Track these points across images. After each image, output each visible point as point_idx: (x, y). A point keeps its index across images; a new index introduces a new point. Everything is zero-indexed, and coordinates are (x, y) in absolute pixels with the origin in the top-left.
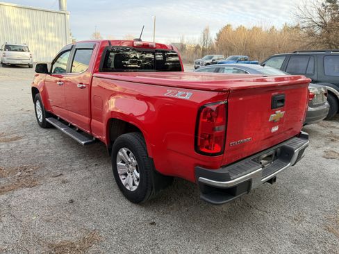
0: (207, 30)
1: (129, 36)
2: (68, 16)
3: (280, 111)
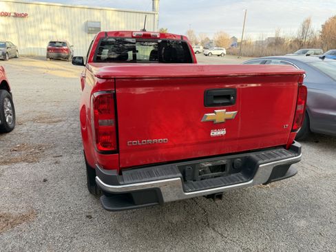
0: (308, 22)
1: (221, 32)
2: (157, 16)
3: (225, 110)
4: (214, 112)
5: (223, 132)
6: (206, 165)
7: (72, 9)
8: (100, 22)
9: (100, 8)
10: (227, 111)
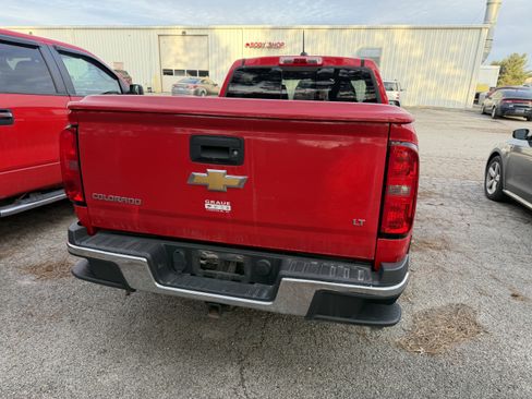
2: (485, 31)
3: (224, 171)
4: (205, 172)
5: (225, 207)
6: (208, 256)
7: (344, 32)
8: (381, 49)
9: (385, 26)
10: (228, 174)
